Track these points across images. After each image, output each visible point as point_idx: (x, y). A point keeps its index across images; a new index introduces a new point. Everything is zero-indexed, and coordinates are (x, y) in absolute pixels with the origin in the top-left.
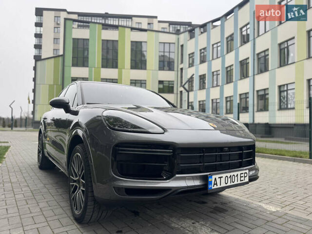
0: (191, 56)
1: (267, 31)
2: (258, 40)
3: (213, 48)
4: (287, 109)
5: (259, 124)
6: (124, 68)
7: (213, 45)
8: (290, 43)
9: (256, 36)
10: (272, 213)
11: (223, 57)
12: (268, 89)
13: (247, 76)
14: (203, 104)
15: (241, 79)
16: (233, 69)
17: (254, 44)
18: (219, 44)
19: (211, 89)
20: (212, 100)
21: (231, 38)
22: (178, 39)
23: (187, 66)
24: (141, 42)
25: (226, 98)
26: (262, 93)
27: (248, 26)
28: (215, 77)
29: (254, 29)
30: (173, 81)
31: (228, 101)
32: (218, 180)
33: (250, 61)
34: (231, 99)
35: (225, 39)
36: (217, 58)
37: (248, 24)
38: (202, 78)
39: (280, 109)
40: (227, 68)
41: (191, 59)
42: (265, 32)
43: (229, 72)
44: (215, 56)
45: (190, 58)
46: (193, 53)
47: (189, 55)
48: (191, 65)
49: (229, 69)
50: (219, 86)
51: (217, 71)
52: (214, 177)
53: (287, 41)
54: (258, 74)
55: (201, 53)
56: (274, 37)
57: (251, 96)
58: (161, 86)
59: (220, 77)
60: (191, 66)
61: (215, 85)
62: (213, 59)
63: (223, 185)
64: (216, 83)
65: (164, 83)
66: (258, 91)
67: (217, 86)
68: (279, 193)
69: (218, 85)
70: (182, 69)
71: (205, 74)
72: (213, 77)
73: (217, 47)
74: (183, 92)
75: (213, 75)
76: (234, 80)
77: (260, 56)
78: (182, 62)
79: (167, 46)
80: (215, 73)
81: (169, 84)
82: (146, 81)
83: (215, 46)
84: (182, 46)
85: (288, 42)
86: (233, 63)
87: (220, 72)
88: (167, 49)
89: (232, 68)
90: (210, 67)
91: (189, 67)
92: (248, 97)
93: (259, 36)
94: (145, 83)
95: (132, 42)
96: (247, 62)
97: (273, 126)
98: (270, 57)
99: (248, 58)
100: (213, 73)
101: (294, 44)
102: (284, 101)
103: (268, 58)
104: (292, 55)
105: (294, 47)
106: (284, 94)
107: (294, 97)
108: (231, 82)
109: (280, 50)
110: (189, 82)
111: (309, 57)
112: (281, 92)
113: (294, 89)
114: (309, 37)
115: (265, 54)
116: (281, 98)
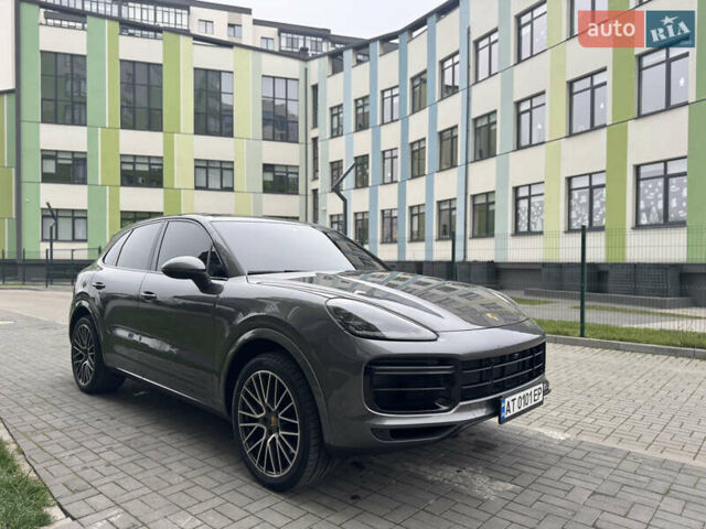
0: (335, 111)
1: (493, 72)
2: (475, 90)
3: (383, 99)
4: (530, 233)
5: (475, 263)
6: (179, 132)
7: (383, 92)
8: (536, 102)
9: (472, 81)
10: (562, 443)
11: (404, 120)
12: (493, 192)
13: (453, 165)
14: (362, 220)
15: (441, 170)
16: (424, 148)
17: (468, 99)
18: (396, 91)
19: (379, 187)
20: (383, 211)
21: (420, 79)
22: (306, 70)
23: (328, 136)
24: (220, 72)
25: (411, 208)
26: (481, 200)
27: (457, 59)
28: (388, 162)
29: (469, 67)
30: (297, 167)
31: (415, 215)
32: (512, 402)
33: (461, 133)
34: (421, 211)
35: (409, 82)
36: (393, 121)
37: (457, 53)
38: (361, 162)
39: (517, 233)
40: (412, 144)
41: (335, 119)
42: (490, 75)
43: (416, 153)
44: (387, 119)
45: (332, 116)
46: (340, 106)
47: (332, 109)
48: (336, 132)
49: (416, 147)
50: (396, 182)
51: (391, 150)
52: (507, 400)
53: (530, 98)
54: (475, 161)
55: (357, 108)
56: (507, 87)
57: (459, 205)
58: (269, 177)
59: (398, 162)
60: (335, 134)
61: (387, 180)
62: (383, 124)
63: (517, 410)
64: (390, 175)
65: (277, 169)
66: (474, 197)
67: (392, 182)
68: (552, 407)
69: (394, 179)
70: (315, 140)
71: (367, 156)
72: (384, 162)
73: (392, 97)
74: (319, 192)
75: (384, 159)
76: (426, 172)
77: (479, 125)
78: (315, 125)
79: (280, 85)
80: (388, 154)
81: (288, 173)
82: (232, 163)
83: (387, 94)
84: (315, 88)
85: (534, 100)
86: (425, 134)
87: (399, 153)
88: (280, 93)
89: (422, 146)
90: (376, 140)
91: (332, 137)
92: (455, 209)
93: (477, 82)
94: (232, 169)
95: (195, 69)
96: (454, 134)
97: (502, 266)
98: (498, 126)
99: (456, 127)
100: (384, 152)
101: (544, 104)
102: (523, 217)
103: (495, 130)
104: (540, 126)
105: (544, 110)
106: (523, 204)
107: (542, 212)
108: (421, 174)
109: (519, 115)
110: (333, 170)
111: (571, 135)
112: (517, 199)
113: (542, 194)
114: (572, 94)
115: (489, 121)
116: (519, 211)
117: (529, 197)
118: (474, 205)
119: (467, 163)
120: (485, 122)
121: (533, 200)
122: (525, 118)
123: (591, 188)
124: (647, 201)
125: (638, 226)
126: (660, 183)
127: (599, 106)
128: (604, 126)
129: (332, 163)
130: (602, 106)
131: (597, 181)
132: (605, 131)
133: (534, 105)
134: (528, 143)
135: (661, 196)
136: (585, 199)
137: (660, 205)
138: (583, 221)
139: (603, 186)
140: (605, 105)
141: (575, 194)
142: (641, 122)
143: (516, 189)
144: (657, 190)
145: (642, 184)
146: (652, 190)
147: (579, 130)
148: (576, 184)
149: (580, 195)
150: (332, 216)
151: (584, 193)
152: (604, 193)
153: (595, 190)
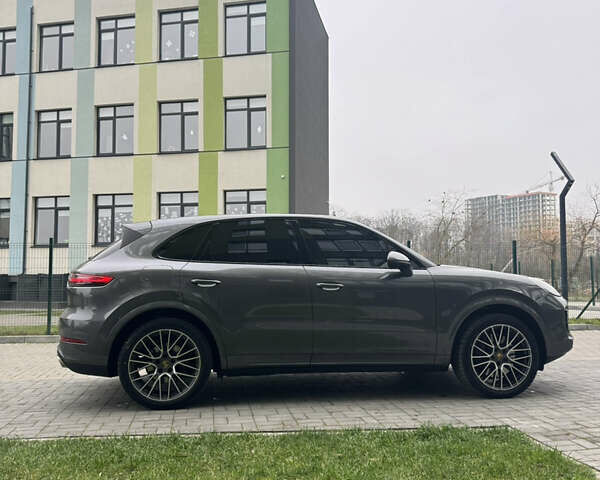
12: (66, 197)
26: (47, 204)
33: (18, 123)
39: (97, 243)
53: (115, 106)
54: (38, 158)
66: (36, 198)
77: (43, 119)
101: (132, 116)
102: (105, 227)
104: (125, 137)
105: (133, 122)
109: (99, 120)
111: (161, 153)
112: (97, 208)
113: (131, 206)
114: (161, 115)
115: (58, 117)
116: (99, 221)
117: (113, 207)
119: (28, 159)
120: (52, 117)
121: (117, 210)
122: (106, 126)
123: (183, 205)
126: (244, 206)
127: (190, 133)
128: (196, 151)
130: (192, 133)
131: (188, 199)
132: (196, 155)
133: (117, 115)
134: (111, 151)
136: (176, 214)
139: (195, 204)
140: (195, 133)
141: (165, 209)
142: (228, 155)
143: (96, 197)
146: (237, 212)
147: (169, 150)
148: (165, 199)
149: (170, 211)
151: (174, 210)
152: (196, 211)
153: (186, 208)
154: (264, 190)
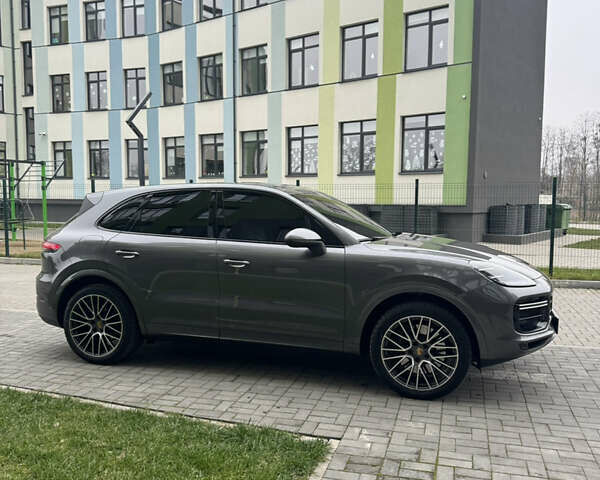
0: (57, 13)
3: (123, 8)
4: (303, 175)
8: (309, 42)
9: (238, 7)
11: (153, 37)
12: (264, 130)
13: (217, 96)
14: (100, 150)
15: (202, 101)
16: (181, 72)
17: (235, 26)
19: (122, 112)
20: (128, 141)
23: (47, 41)
25: (165, 140)
26: (251, 138)
30: (0, 76)
31: (172, 148)
33: (226, 63)
34: (179, 144)
36: (136, 35)
38: (95, 79)
39: (290, 174)
40: (164, 66)
41: (56, 21)
43: (172, 78)
45: (51, 17)
46: (64, 7)
47: (50, 8)
48: (58, 39)
49: (169, 71)
51: (136, 69)
53: (303, 37)
54: (243, 95)
55: (87, 13)
57: (227, 140)
59: (146, 85)
60: (56, 41)
62: (123, 37)
64: (134, 98)
66: (243, 134)
70: (27, 45)
73: (136, 7)
74: (35, 111)
75: (126, 79)
76: (184, 100)
77: (246, 57)
78: (27, 26)
80: (131, 74)
85: (306, 40)
86: (181, 57)
87: (147, 74)
89: (178, 70)
90: (116, 55)
91: (52, 44)
92: (221, 144)
93: (243, 9)
96: (218, 62)
98: (268, 61)
101: (317, 46)
102: (296, 158)
103: (265, 65)
104: (312, 68)
105: (317, 52)
106: (296, 145)
107: (316, 154)
108: (176, 103)
109: (290, 52)
110: (54, 86)
111: (343, 81)
112: (290, 140)
113: (316, 137)
114: (344, 40)
115: (257, 54)
116: (292, 152)
117: (302, 139)
118: (243, 142)
119: (235, 97)
120: (253, 54)
121: (306, 141)
122: (297, 57)
123: (362, 134)
124: (411, 150)
125: (403, 172)
126: (422, 134)
127: (370, 56)
128: (375, 76)
129: (52, 77)
130: (373, 56)
131: (367, 128)
132: (375, 80)
133: (306, 45)
134: (300, 84)
135: (422, 145)
136: (356, 144)
137: (422, 154)
138: (354, 165)
139: (374, 133)
140: (376, 56)
141: (347, 139)
142: (408, 77)
143: (289, 129)
144: (419, 140)
145: (406, 134)
146: (415, 140)
147: (351, 77)
148: (347, 129)
149: (351, 140)
150: (54, 143)
151: (355, 139)
152: (374, 140)
153: (365, 137)
154: (444, 113)
